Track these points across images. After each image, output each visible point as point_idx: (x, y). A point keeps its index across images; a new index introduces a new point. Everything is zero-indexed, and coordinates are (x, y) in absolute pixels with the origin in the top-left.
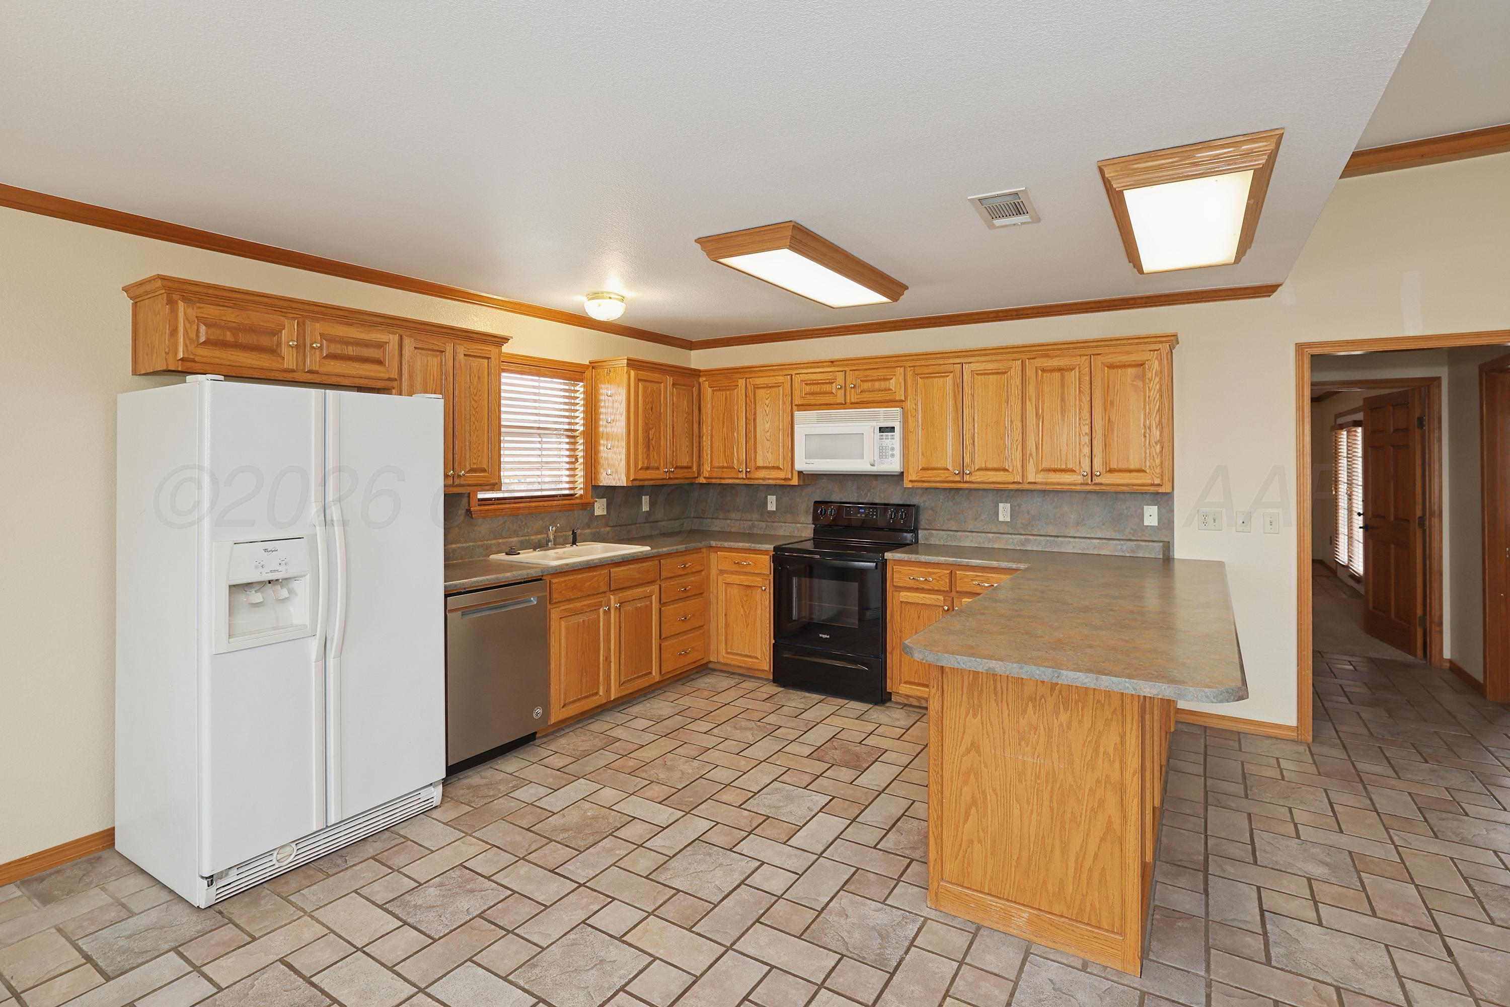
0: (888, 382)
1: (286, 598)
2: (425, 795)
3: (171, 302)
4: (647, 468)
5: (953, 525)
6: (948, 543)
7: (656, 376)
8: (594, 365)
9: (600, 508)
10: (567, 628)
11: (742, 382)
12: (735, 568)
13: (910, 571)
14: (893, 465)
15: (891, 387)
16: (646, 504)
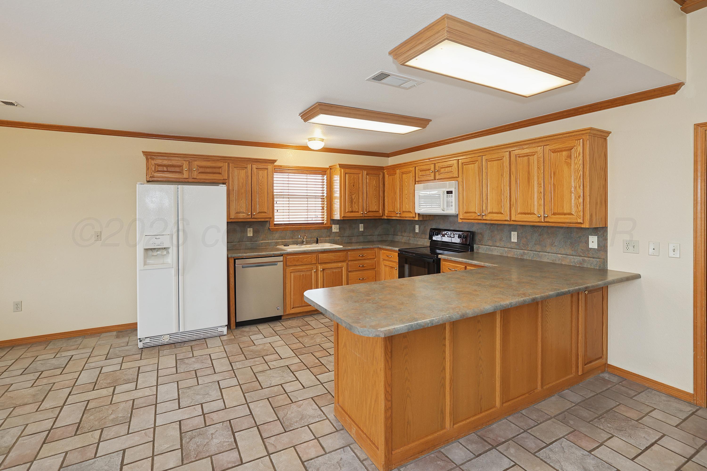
0: (451, 168)
1: (165, 254)
2: (220, 329)
4: (352, 212)
5: (490, 243)
6: (487, 253)
7: (356, 171)
8: (331, 168)
9: (335, 228)
10: (295, 277)
11: (398, 171)
12: (387, 258)
13: (449, 265)
14: (452, 211)
15: (452, 171)
16: (361, 228)
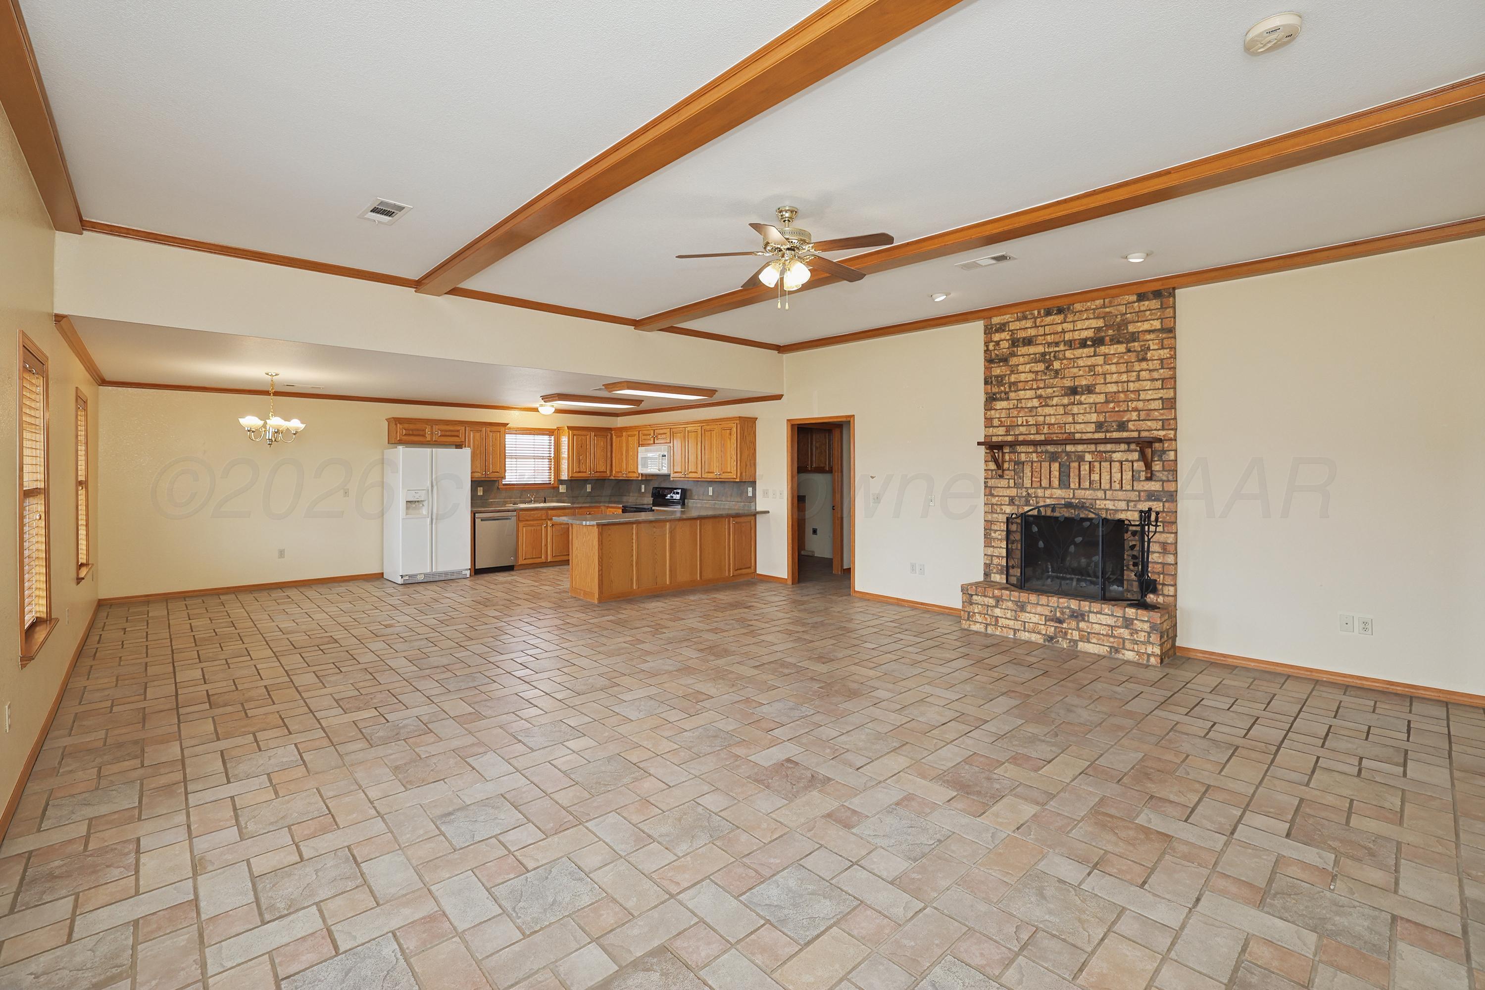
0: (665, 435)
2: (464, 572)
3: (396, 424)
4: (580, 472)
5: (697, 497)
6: (694, 505)
7: (584, 433)
8: (558, 429)
9: (562, 489)
10: (526, 530)
11: (624, 434)
14: (665, 471)
15: (665, 437)
16: (589, 488)
